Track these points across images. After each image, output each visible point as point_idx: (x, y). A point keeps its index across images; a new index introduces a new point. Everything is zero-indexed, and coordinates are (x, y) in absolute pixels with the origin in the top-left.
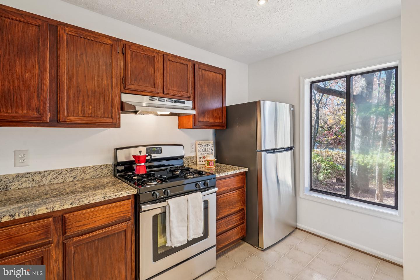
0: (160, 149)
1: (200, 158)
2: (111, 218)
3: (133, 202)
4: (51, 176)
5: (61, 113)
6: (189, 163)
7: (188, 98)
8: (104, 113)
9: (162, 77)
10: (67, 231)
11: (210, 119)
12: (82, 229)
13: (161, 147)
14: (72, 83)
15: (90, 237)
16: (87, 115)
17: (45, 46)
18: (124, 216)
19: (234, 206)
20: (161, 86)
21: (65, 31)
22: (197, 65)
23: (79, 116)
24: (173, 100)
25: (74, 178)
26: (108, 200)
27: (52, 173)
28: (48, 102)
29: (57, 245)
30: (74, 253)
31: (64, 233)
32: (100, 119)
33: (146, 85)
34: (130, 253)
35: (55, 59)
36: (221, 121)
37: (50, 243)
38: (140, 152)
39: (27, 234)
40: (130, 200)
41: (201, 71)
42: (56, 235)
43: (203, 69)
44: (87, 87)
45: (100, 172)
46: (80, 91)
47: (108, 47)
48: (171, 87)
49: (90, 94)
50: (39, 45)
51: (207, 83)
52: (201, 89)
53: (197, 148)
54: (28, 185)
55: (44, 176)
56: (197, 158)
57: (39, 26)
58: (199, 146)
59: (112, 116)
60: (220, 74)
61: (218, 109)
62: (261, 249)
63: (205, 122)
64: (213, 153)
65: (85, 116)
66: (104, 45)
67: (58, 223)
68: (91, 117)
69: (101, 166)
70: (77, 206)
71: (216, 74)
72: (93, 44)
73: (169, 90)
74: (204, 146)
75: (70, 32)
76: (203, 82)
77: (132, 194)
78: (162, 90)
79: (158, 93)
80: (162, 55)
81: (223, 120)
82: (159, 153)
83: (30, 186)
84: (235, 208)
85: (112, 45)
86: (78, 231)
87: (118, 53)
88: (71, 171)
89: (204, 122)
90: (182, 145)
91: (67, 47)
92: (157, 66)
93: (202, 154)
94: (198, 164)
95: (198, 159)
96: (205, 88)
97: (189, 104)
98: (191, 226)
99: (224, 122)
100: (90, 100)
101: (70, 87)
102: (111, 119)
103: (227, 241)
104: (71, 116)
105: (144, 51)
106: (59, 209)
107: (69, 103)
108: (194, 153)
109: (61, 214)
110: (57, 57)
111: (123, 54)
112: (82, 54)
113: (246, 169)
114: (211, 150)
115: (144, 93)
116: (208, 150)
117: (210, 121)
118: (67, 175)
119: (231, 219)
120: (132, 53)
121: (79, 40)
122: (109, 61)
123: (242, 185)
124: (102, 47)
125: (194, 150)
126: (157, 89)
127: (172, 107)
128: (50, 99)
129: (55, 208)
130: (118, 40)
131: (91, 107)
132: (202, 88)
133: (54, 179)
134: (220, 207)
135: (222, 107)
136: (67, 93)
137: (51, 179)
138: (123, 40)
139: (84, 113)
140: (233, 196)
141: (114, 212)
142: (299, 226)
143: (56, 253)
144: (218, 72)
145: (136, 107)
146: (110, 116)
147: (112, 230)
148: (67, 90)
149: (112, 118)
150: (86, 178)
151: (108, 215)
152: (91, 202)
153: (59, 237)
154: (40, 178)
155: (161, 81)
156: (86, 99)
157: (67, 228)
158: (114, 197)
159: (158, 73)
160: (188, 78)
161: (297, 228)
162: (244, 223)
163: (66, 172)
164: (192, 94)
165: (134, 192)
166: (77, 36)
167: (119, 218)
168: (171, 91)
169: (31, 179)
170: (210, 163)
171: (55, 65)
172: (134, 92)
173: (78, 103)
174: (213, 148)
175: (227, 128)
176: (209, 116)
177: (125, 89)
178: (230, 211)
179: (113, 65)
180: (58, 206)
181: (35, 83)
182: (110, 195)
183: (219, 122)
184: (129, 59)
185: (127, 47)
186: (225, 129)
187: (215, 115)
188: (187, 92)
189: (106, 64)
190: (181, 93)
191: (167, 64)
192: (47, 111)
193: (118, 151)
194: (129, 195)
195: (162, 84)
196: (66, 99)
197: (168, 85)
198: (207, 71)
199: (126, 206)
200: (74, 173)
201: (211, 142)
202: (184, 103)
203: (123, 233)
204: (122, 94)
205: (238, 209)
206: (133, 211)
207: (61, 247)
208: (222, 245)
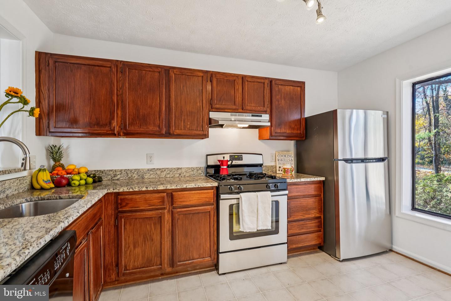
0: (241, 157)
1: (280, 167)
2: (200, 200)
3: (215, 192)
4: (166, 172)
5: (171, 128)
6: (269, 171)
7: (265, 112)
8: (198, 127)
9: (241, 96)
10: (174, 203)
11: (287, 130)
12: (182, 204)
13: (242, 155)
14: (178, 107)
15: (187, 211)
16: (186, 129)
17: (162, 84)
18: (209, 201)
19: (308, 212)
20: (241, 103)
21: (173, 72)
22: (274, 82)
23: (182, 130)
24: (251, 114)
25: (180, 175)
26: (198, 187)
27: (166, 170)
28: (164, 120)
29: (169, 211)
30: (178, 219)
31: (172, 204)
32: (195, 131)
33: (228, 104)
34: (213, 229)
35: (168, 92)
36: (299, 132)
37: (164, 209)
38: (224, 157)
39: (153, 200)
40: (213, 190)
41: (278, 86)
42: (168, 205)
43: (279, 85)
44: (186, 109)
45: (196, 172)
46: (182, 112)
47: (200, 79)
48: (249, 104)
49: (188, 113)
50: (159, 84)
51: (284, 97)
52: (277, 103)
53: (277, 158)
54: (154, 176)
55: (162, 171)
56: (276, 167)
57: (159, 72)
58: (279, 156)
59: (203, 129)
60: (298, 87)
61: (296, 120)
62: (338, 259)
63: (282, 133)
64: (293, 163)
65: (185, 130)
66: (197, 77)
67: (169, 197)
68: (189, 130)
69: (197, 168)
70: (179, 188)
71: (294, 87)
72: (190, 78)
73: (247, 106)
74: (283, 156)
75: (176, 72)
76: (280, 96)
77: (214, 186)
78: (241, 106)
79: (238, 109)
80: (242, 77)
81: (302, 130)
82: (240, 160)
83: (154, 177)
84: (309, 214)
85: (203, 77)
86: (180, 205)
87: (207, 81)
88: (177, 170)
89: (280, 133)
90: (261, 154)
91: (175, 83)
92: (237, 87)
93: (282, 164)
94: (277, 173)
95: (278, 169)
96: (281, 101)
97: (266, 117)
98: (260, 218)
99: (303, 133)
100: (188, 118)
101: (177, 110)
102: (202, 132)
103: (300, 244)
104: (177, 130)
105: (226, 77)
106: (170, 188)
107: (176, 121)
108: (274, 162)
109: (170, 191)
110: (169, 90)
111: (211, 81)
112: (184, 86)
113: (323, 179)
114: (290, 160)
115: (226, 110)
116: (288, 160)
117: (287, 132)
118: (175, 172)
119: (305, 224)
120: (217, 80)
121: (182, 77)
122: (201, 88)
123: (318, 193)
124: (196, 79)
125: (274, 160)
126: (237, 106)
127: (250, 120)
128: (165, 119)
129: (167, 187)
130: (207, 72)
131: (189, 123)
132: (279, 102)
133: (168, 174)
134: (292, 210)
135: (301, 119)
136: (175, 114)
137: (166, 174)
138: (210, 71)
139: (185, 128)
140: (307, 202)
141: (202, 196)
142: (395, 249)
143: (168, 216)
144: (295, 85)
145: (219, 121)
146: (201, 129)
147: (201, 209)
148: (175, 112)
149: (203, 130)
150: (186, 176)
151: (198, 198)
152: (188, 187)
153: (170, 206)
154: (160, 173)
155: (240, 99)
156: (186, 117)
157: (174, 201)
158: (202, 186)
159: (237, 92)
160: (265, 94)
161: (391, 250)
162: (320, 231)
163: (174, 170)
164: (269, 108)
165: (216, 184)
166: (181, 74)
167: (205, 202)
168: (249, 107)
169: (155, 173)
170: (286, 171)
171: (168, 96)
172: (219, 110)
173: (181, 121)
174: (293, 159)
175: (306, 139)
176: (286, 128)
177: (212, 109)
178: (304, 216)
179: (204, 91)
180: (169, 187)
181: (158, 109)
182: (199, 184)
183: (297, 133)
184: (215, 85)
185: (214, 76)
186: (305, 140)
187: (293, 126)
188: (264, 107)
189: (199, 91)
190: (258, 108)
191: (245, 84)
192: (164, 127)
193: (208, 156)
194: (212, 186)
195: (242, 102)
196: (174, 119)
197: (246, 102)
198: (284, 86)
199: (210, 194)
200: (179, 171)
201: (291, 152)
202: (261, 116)
203: (208, 213)
204: (210, 112)
205: (313, 216)
206: (215, 199)
207: (171, 213)
208: (294, 245)
